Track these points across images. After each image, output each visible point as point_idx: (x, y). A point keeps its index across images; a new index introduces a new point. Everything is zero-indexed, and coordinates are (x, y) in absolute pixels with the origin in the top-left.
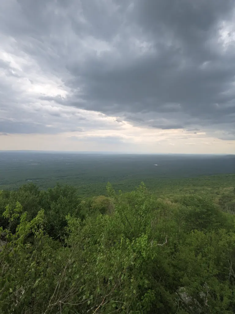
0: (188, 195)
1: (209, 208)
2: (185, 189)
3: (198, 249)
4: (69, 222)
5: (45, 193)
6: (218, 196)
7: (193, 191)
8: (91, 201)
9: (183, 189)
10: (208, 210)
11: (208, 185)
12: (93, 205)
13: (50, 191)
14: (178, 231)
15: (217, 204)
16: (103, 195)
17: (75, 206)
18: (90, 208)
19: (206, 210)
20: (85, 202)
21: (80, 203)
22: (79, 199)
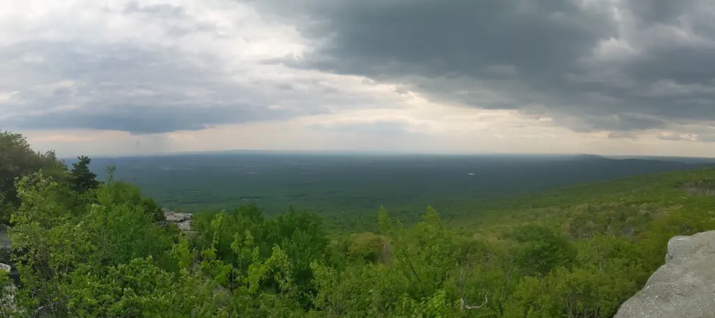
0: (525, 224)
1: (554, 241)
2: (520, 214)
5: (273, 223)
6: (569, 219)
7: (534, 216)
8: (349, 242)
9: (518, 214)
10: (552, 243)
11: (555, 204)
12: (352, 249)
13: (280, 219)
14: (506, 282)
15: (567, 231)
16: (370, 231)
17: (321, 249)
18: (347, 253)
19: (549, 244)
20: (337, 242)
21: (328, 244)
22: (326, 237)
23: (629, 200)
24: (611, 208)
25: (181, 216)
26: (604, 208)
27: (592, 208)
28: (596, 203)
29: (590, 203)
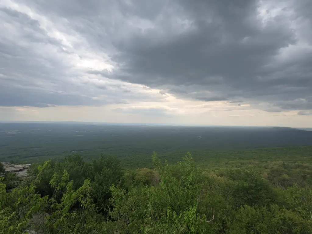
0: (234, 169)
1: (258, 183)
2: (231, 162)
3: (249, 227)
4: (113, 193)
6: (267, 170)
7: (240, 164)
8: (135, 174)
9: (229, 162)
10: (257, 185)
11: (255, 158)
12: (137, 177)
13: (95, 162)
14: (226, 206)
15: (265, 178)
16: (147, 167)
17: (118, 178)
18: (134, 180)
19: (254, 185)
20: (128, 174)
21: (123, 175)
22: (122, 171)
25: (21, 166)
27: (287, 165)
28: (290, 162)
29: (285, 161)
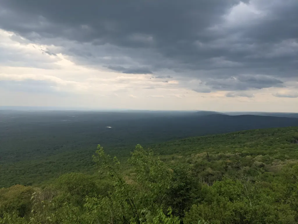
1: (188, 181)
6: (190, 165)
23: (244, 152)
24: (228, 157)
26: (220, 157)
27: (210, 157)
28: (213, 152)
29: (208, 152)
